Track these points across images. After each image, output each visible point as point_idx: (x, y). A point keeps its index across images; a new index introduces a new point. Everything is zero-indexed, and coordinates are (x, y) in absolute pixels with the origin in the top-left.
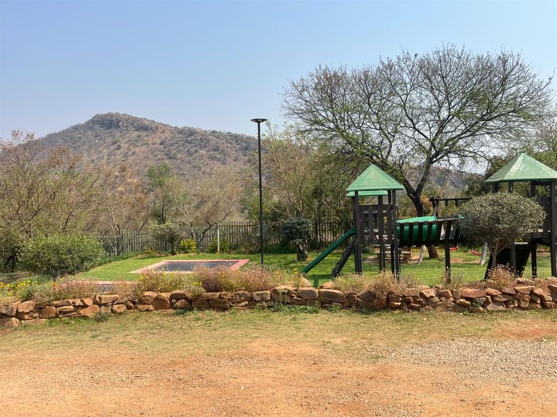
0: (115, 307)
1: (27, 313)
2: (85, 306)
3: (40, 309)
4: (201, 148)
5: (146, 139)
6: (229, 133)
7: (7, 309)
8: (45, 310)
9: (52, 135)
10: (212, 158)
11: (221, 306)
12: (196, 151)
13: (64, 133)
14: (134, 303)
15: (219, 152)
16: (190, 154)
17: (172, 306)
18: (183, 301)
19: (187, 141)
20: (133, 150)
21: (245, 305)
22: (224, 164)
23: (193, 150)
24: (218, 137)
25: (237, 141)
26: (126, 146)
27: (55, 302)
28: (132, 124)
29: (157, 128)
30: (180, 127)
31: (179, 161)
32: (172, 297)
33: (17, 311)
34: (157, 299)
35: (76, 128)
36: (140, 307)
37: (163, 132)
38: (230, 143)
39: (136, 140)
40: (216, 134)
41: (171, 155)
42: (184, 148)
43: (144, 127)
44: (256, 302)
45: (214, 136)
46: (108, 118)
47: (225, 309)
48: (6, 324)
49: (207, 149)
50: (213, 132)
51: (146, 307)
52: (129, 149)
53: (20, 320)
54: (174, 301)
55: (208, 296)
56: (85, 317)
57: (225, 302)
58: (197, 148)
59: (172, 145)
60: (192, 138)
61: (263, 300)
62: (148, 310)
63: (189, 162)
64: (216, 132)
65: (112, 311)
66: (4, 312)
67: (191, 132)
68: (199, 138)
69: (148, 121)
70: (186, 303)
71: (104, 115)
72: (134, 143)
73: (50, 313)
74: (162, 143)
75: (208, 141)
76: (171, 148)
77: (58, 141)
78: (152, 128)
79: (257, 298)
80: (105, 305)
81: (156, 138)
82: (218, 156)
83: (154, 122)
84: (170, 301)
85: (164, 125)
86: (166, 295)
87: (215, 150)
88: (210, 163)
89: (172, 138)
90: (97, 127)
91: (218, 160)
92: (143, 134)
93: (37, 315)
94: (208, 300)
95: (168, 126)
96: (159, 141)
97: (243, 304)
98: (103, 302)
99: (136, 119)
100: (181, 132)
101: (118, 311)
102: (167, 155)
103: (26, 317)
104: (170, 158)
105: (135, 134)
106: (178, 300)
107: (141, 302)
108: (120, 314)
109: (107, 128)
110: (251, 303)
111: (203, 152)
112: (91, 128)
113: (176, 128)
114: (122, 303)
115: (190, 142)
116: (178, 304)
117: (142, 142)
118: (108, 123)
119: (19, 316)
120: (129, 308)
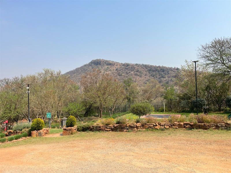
0: (166, 126)
1: (139, 127)
2: (156, 125)
3: (143, 126)
4: (131, 71)
5: (110, 68)
6: (143, 64)
7: (133, 125)
8: (144, 126)
9: (77, 68)
10: (136, 75)
11: (205, 128)
12: (130, 72)
13: (82, 67)
14: (171, 125)
15: (139, 72)
16: (127, 73)
17: (184, 127)
18: (189, 125)
19: (126, 69)
20: (106, 73)
21: (215, 128)
22: (141, 77)
23: (128, 72)
24: (138, 66)
25: (146, 68)
26: (103, 71)
27: (147, 124)
28: (105, 63)
29: (114, 64)
30: (123, 63)
31: (123, 77)
32: (184, 124)
33: (136, 126)
34: (179, 124)
35: (85, 65)
36: (173, 127)
37: (117, 65)
38: (143, 68)
39: (107, 69)
40: (137, 65)
41: (120, 74)
42: (125, 71)
43: (110, 64)
44: (219, 127)
45: (137, 66)
46: (97, 61)
47: (206, 129)
48: (133, 130)
49: (134, 71)
50: (136, 64)
51: (176, 127)
52: (104, 73)
53: (137, 129)
54: (185, 125)
55: (199, 124)
56: (157, 129)
57: (206, 127)
58: (130, 71)
59: (120, 70)
60: (128, 67)
61: (222, 126)
62: (176, 128)
63: (127, 77)
64: (137, 64)
65: (165, 128)
66: (132, 126)
67: (128, 65)
68: (131, 67)
69: (111, 61)
70: (190, 126)
71: (95, 60)
72: (106, 70)
73: (146, 127)
74: (116, 70)
75: (134, 68)
76: (120, 71)
77: (79, 71)
78: (112, 64)
79: (220, 126)
80: (162, 125)
81: (114, 68)
82: (138, 74)
83: (113, 62)
84: (184, 125)
85: (117, 63)
86: (182, 123)
87: (137, 72)
88: (135, 77)
89: (120, 68)
90: (93, 65)
91: (138, 75)
92: (109, 66)
93: (142, 127)
94: (199, 126)
95: (118, 63)
96: (115, 69)
97: (214, 127)
98: (162, 124)
99: (107, 61)
100: (124, 65)
101: (167, 128)
102: (118, 74)
103: (139, 128)
104: (120, 75)
105: (107, 66)
106: (187, 125)
107: (173, 125)
108: (167, 129)
109: (96, 65)
110: (217, 127)
111: (132, 72)
112: (91, 65)
113: (122, 63)
114: (167, 125)
115: (127, 69)
116: (187, 126)
117: (109, 70)
118: (97, 63)
119: (137, 127)
120: (170, 127)
